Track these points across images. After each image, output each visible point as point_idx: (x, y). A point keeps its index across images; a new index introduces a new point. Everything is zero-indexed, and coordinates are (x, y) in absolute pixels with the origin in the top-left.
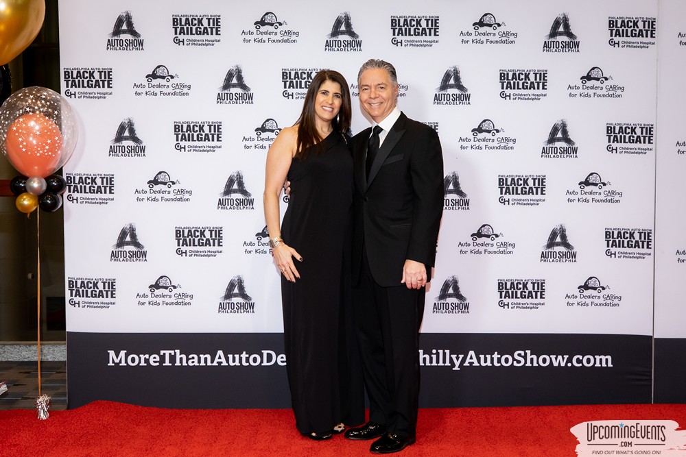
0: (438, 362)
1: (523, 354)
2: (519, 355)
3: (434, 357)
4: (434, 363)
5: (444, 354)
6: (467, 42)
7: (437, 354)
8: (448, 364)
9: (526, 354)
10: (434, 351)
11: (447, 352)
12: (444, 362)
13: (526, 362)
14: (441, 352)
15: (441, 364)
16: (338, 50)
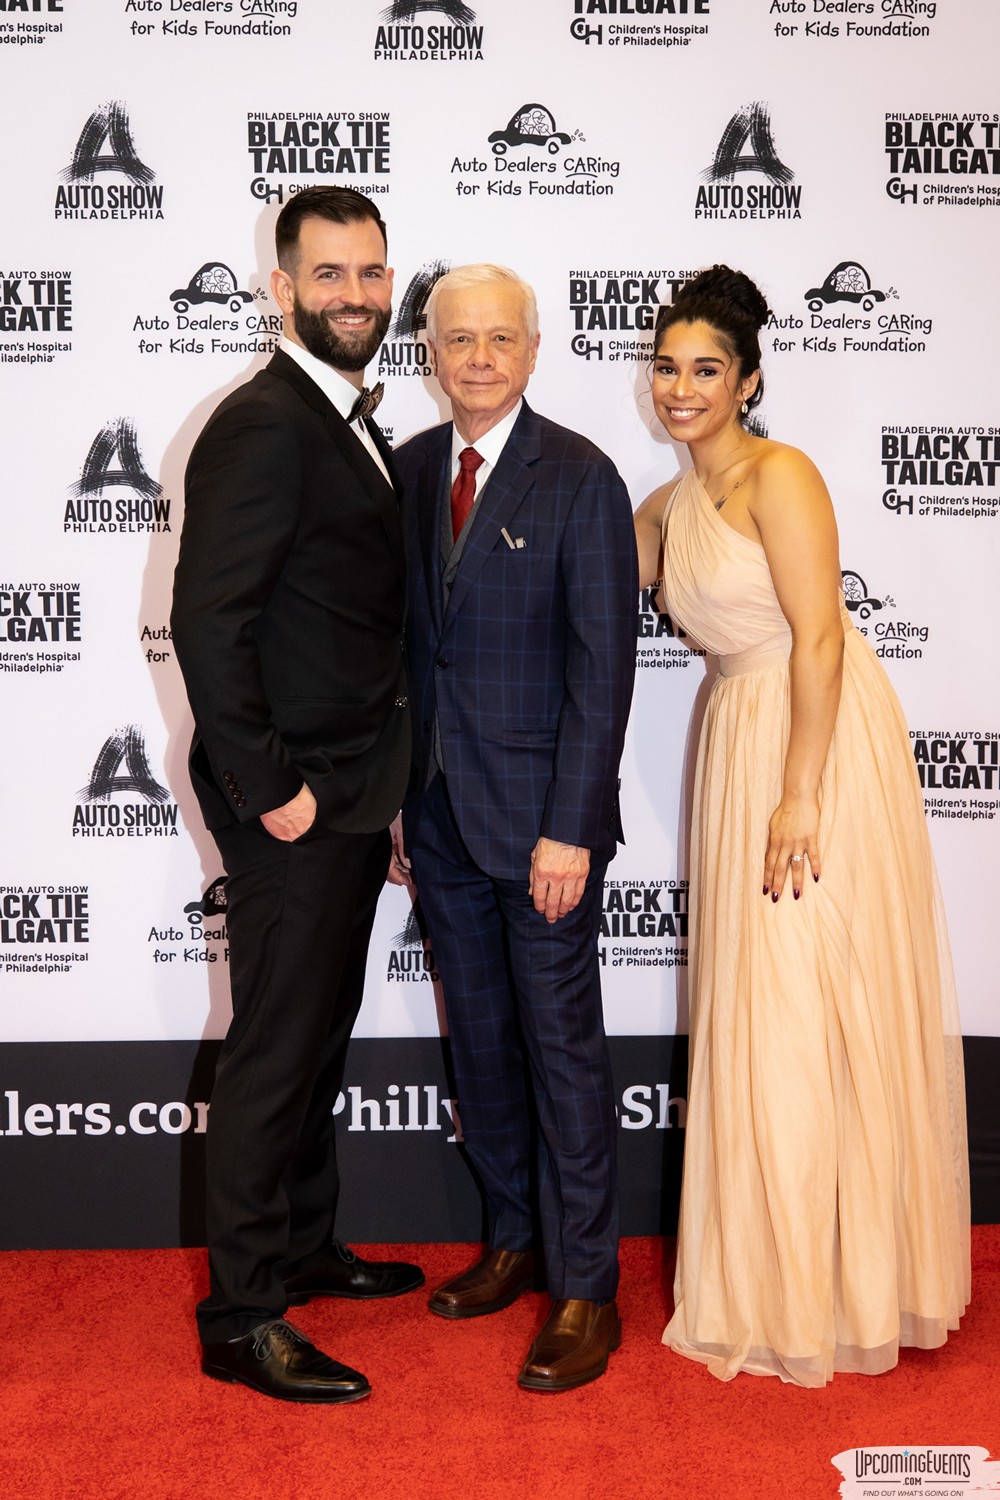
0: (404, 1119)
1: (648, 1095)
2: (638, 1097)
3: (394, 1106)
4: (394, 1125)
5: (423, 1099)
6: (473, 189)
7: (403, 1098)
8: (433, 1124)
9: (656, 1094)
10: (393, 1090)
11: (432, 1091)
12: (423, 1119)
13: (656, 1118)
14: (412, 1091)
15: (413, 1124)
16: (93, 215)
